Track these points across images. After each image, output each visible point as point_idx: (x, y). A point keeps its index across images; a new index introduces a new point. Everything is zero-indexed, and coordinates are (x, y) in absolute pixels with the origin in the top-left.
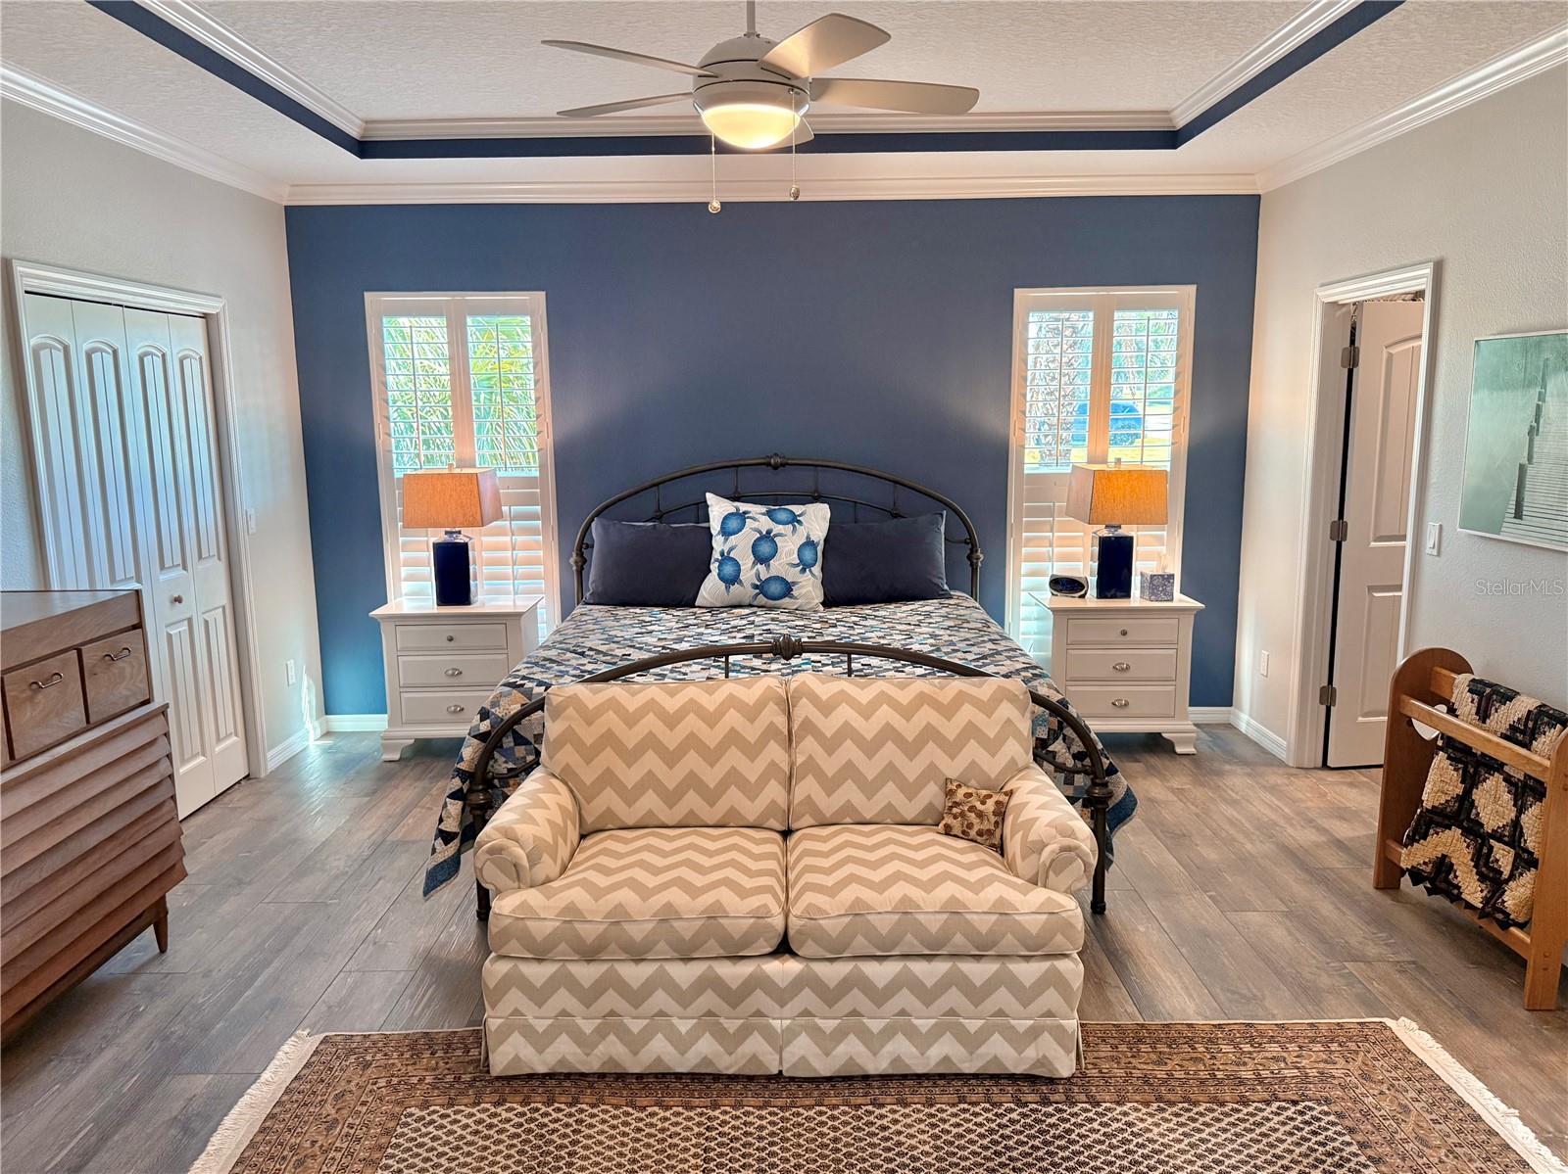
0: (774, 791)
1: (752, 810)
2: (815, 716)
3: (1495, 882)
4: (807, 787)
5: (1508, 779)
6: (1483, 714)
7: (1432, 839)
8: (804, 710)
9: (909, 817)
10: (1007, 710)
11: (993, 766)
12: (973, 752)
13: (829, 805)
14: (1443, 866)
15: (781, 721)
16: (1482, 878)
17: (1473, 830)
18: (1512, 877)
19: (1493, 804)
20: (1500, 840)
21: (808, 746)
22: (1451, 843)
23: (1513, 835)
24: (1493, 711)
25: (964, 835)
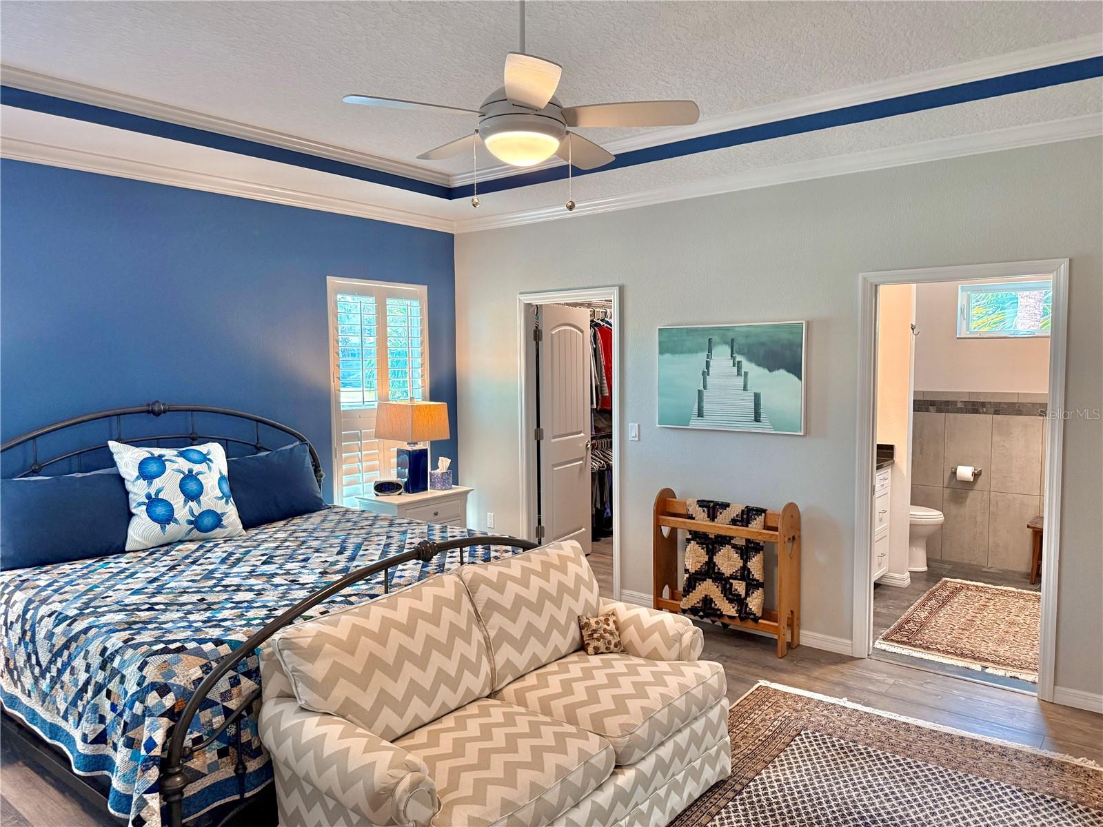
1: (477, 686)
3: (740, 602)
4: (504, 653)
5: (734, 547)
6: (712, 517)
7: (699, 588)
8: (482, 594)
9: (565, 652)
13: (521, 662)
14: (707, 601)
15: (471, 609)
16: (731, 601)
17: (719, 578)
18: (747, 595)
19: (727, 562)
20: (735, 578)
21: (496, 621)
22: (708, 588)
23: (744, 574)
24: (718, 513)
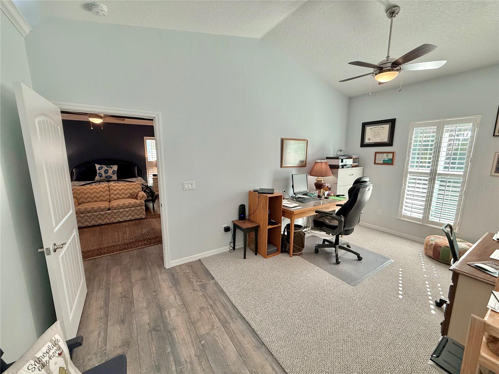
0: (108, 197)
1: (104, 199)
2: (112, 187)
4: (112, 196)
8: (111, 187)
9: (126, 197)
10: (138, 185)
11: (136, 191)
12: (134, 190)
13: (115, 197)
15: (108, 189)
21: (112, 191)
25: (133, 198)
